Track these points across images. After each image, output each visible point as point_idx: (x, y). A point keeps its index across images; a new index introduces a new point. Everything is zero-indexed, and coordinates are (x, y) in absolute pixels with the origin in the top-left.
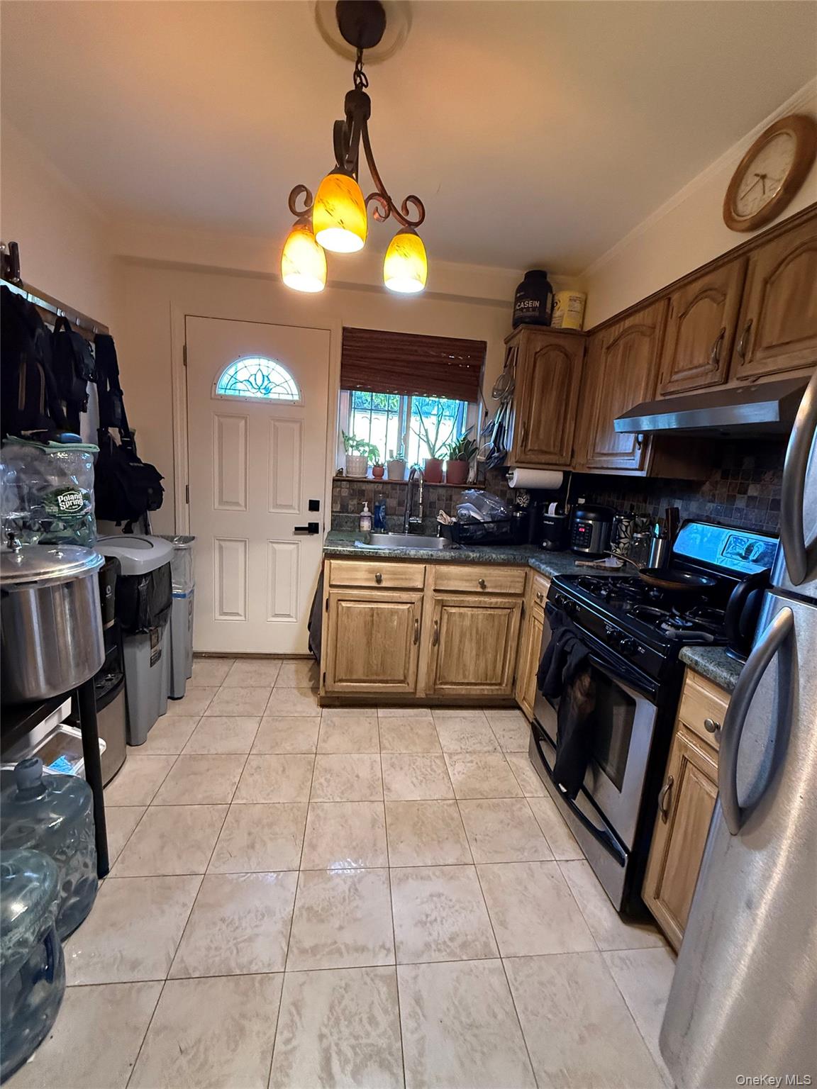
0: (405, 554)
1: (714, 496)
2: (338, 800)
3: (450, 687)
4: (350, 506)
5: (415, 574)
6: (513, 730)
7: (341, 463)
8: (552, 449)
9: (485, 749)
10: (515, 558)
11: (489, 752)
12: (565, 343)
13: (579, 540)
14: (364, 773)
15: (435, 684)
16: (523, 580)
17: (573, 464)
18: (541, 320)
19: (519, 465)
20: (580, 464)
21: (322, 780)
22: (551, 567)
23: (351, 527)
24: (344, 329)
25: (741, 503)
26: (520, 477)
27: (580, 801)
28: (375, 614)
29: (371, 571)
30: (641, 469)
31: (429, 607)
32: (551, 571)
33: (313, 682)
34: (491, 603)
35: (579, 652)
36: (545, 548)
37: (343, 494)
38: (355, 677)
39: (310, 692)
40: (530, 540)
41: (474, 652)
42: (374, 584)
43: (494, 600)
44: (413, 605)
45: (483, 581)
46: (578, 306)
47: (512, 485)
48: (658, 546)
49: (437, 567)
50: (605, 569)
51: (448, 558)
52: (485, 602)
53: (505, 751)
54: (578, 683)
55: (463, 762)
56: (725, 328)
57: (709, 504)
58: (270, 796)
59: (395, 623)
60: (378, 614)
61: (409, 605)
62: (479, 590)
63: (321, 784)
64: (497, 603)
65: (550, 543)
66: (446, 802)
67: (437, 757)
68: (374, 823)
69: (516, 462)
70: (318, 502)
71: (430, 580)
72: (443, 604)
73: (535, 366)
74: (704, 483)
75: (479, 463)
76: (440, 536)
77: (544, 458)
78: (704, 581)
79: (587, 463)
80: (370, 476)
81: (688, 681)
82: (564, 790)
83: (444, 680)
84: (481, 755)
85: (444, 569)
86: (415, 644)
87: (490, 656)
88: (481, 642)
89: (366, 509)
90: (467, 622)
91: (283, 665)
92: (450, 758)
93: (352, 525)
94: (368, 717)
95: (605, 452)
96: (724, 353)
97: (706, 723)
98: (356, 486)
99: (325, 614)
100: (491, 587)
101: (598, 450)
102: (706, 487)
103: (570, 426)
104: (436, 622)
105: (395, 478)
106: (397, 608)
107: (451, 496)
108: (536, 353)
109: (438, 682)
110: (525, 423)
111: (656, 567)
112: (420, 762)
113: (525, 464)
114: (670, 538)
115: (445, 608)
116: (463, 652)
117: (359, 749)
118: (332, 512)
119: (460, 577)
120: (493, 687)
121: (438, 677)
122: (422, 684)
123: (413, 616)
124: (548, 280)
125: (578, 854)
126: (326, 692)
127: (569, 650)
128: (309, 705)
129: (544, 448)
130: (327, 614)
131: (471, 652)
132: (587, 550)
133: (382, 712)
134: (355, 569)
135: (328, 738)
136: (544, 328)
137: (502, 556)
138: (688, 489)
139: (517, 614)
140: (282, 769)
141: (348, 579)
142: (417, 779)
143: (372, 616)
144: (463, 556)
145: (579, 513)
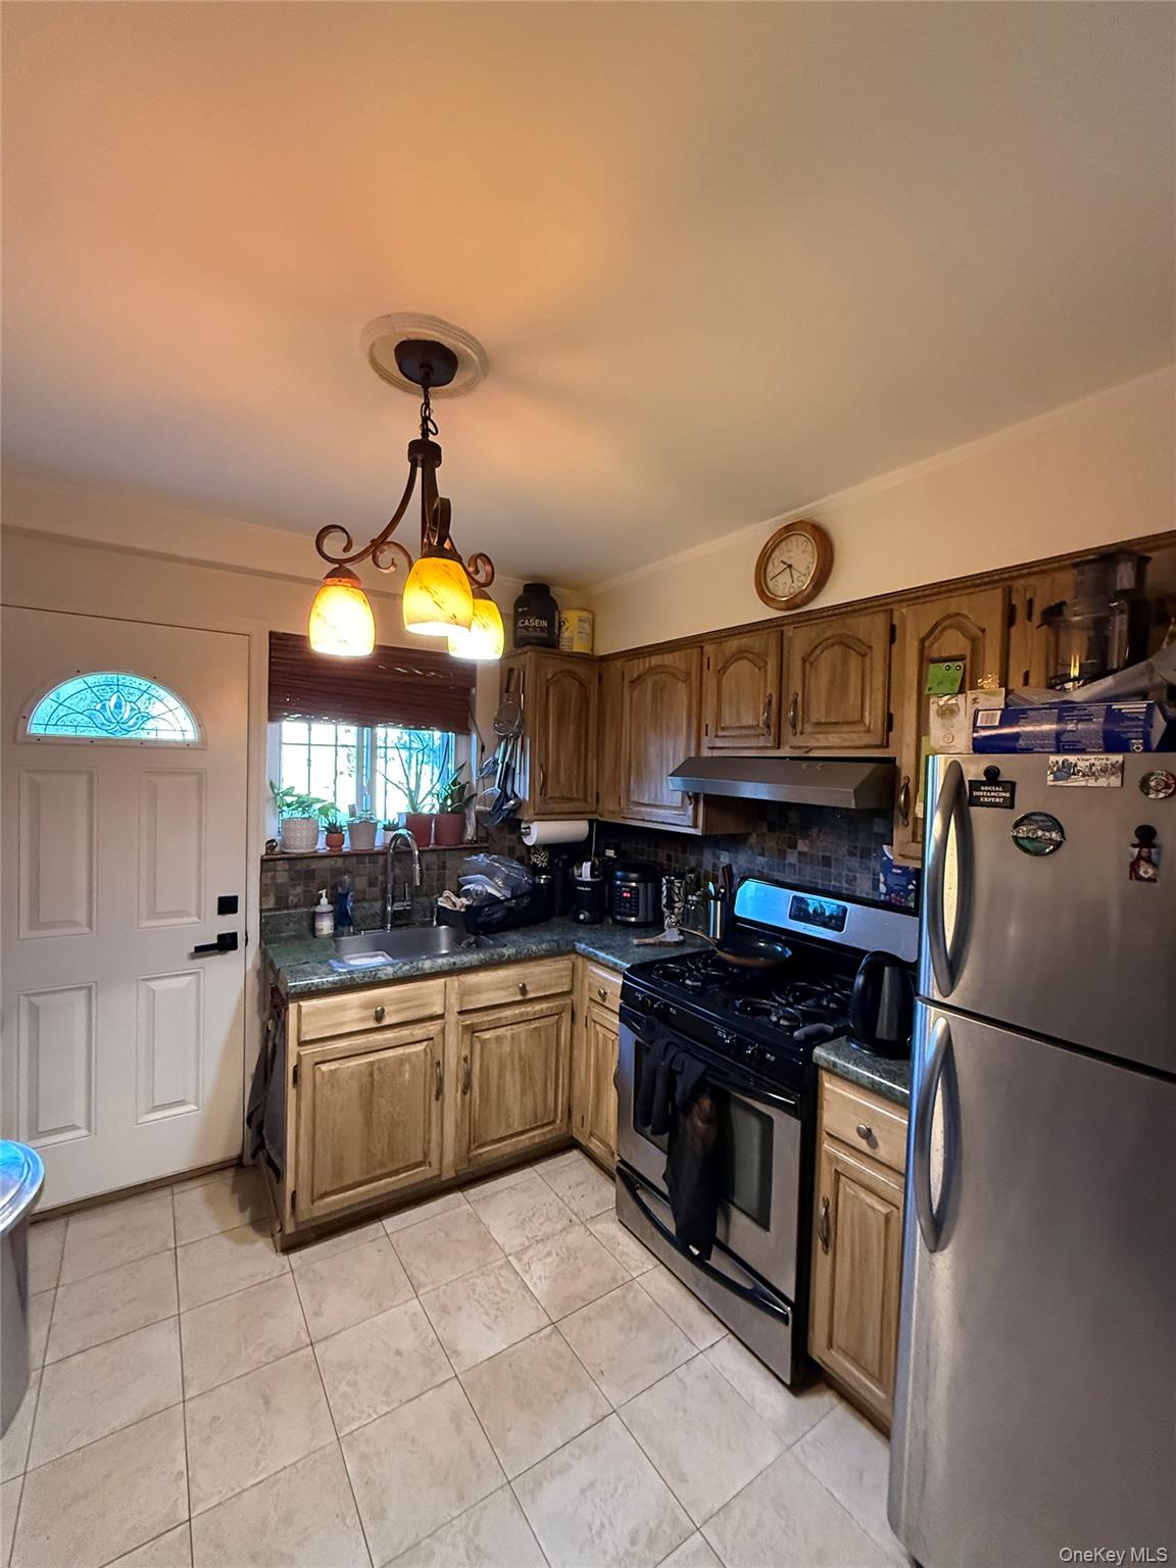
0: (418, 970)
1: (763, 849)
2: (386, 1409)
3: (490, 1148)
4: (291, 898)
5: (432, 995)
6: (582, 1183)
7: (272, 831)
8: (575, 795)
9: (559, 1227)
10: (558, 945)
11: (565, 1229)
12: (581, 670)
13: (625, 907)
14: (408, 1342)
15: (469, 1150)
16: (570, 973)
17: (600, 810)
18: (549, 642)
19: (535, 817)
20: (609, 811)
21: (344, 1387)
22: (612, 954)
23: (295, 931)
24: (272, 635)
25: (792, 858)
26: (538, 832)
27: (717, 1260)
28: (376, 1072)
29: (365, 1006)
30: (695, 826)
31: (452, 1038)
32: (618, 961)
33: (249, 1210)
34: (535, 1013)
35: (693, 1069)
36: (582, 922)
37: (280, 881)
38: (347, 1181)
39: (250, 1232)
40: (557, 911)
41: (518, 1088)
42: (372, 1024)
43: (538, 1007)
44: (430, 1042)
45: (524, 986)
46: (587, 628)
47: (529, 841)
48: (716, 909)
49: (461, 977)
50: (668, 944)
51: (475, 963)
52: (528, 1013)
53: (583, 1219)
54: (696, 1108)
55: (539, 1260)
56: (771, 695)
57: (760, 857)
58: (262, 1464)
59: (407, 1076)
60: (380, 1069)
61: (425, 1043)
62: (519, 998)
63: (344, 1395)
64: (542, 1010)
65: (587, 914)
66: (542, 1334)
67: (500, 1268)
68: (456, 1418)
69: (537, 814)
70: (236, 898)
71: (453, 999)
72: (472, 1030)
73: (547, 696)
74: (750, 834)
75: (478, 813)
76: (439, 924)
77: (567, 806)
78: (779, 949)
79: (621, 811)
80: (321, 846)
81: (827, 1085)
82: (696, 1252)
83: (482, 1142)
84: (556, 1237)
85: (471, 979)
86: (437, 1099)
87: (539, 1087)
88: (526, 1069)
89: (324, 901)
90: (506, 1047)
91: (176, 1197)
92: (520, 1260)
93: (297, 926)
94: (373, 1240)
95: (646, 802)
96: (774, 719)
97: (858, 1130)
98: (300, 866)
99: (291, 1092)
100: (533, 991)
101: (634, 798)
102: (753, 839)
103: (592, 766)
104: (465, 1059)
105: (362, 846)
106: (406, 1052)
107: (444, 863)
108: (548, 680)
109: (472, 1147)
110: (541, 766)
111: (718, 937)
112: (481, 1285)
113: (544, 815)
114: (729, 901)
115: (476, 1034)
116: (504, 1090)
117: (380, 1305)
118: (261, 911)
119: (493, 985)
120: (546, 1129)
121: (473, 1137)
122: (449, 1158)
123: (433, 1059)
124: (552, 595)
125: (718, 1329)
126: (297, 1224)
127: (679, 1069)
128: (261, 1256)
129: (566, 795)
130: (294, 1091)
131: (514, 1086)
132: (633, 919)
133: (391, 1223)
134: (342, 1008)
135: (320, 1306)
136: (556, 651)
137: (544, 946)
138: (733, 842)
139: (567, 1016)
140: (261, 1401)
141: (329, 1026)
142: (487, 1314)
143: (371, 1075)
144: (496, 957)
145: (619, 874)
